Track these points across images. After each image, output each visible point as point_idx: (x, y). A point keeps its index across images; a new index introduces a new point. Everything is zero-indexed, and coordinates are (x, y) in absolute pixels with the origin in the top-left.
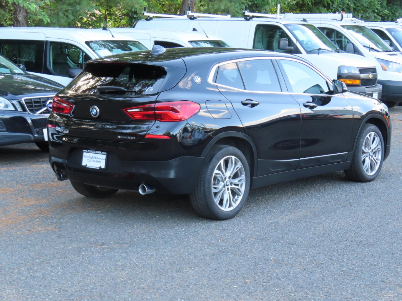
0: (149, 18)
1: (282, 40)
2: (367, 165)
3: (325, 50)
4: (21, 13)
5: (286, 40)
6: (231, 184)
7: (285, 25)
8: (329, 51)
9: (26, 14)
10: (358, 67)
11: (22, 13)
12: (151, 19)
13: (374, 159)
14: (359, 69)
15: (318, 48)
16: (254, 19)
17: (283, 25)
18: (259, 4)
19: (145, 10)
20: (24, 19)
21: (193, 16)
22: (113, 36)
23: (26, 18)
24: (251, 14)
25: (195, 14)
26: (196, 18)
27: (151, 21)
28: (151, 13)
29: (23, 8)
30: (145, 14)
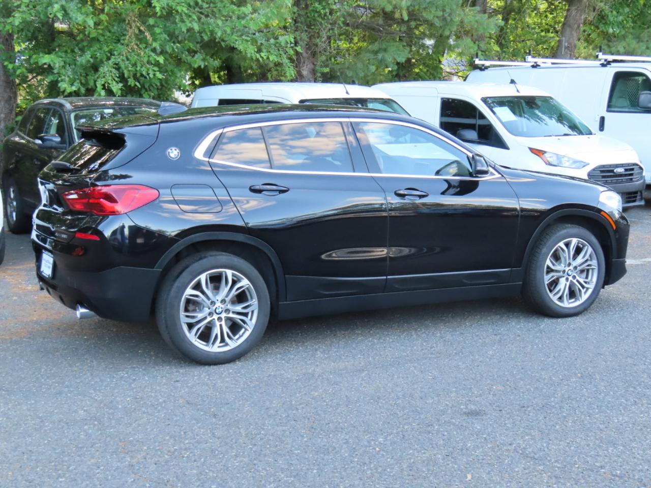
0: (483, 68)
1: (643, 94)
2: (560, 290)
5: (649, 94)
6: (227, 311)
9: (313, 66)
11: (307, 65)
12: (487, 68)
13: (578, 281)
16: (613, 64)
19: (477, 57)
20: (310, 72)
21: (536, 63)
22: (347, 93)
23: (314, 72)
24: (610, 58)
25: (540, 61)
26: (539, 66)
27: (486, 72)
28: (485, 60)
29: (308, 58)
30: (477, 62)
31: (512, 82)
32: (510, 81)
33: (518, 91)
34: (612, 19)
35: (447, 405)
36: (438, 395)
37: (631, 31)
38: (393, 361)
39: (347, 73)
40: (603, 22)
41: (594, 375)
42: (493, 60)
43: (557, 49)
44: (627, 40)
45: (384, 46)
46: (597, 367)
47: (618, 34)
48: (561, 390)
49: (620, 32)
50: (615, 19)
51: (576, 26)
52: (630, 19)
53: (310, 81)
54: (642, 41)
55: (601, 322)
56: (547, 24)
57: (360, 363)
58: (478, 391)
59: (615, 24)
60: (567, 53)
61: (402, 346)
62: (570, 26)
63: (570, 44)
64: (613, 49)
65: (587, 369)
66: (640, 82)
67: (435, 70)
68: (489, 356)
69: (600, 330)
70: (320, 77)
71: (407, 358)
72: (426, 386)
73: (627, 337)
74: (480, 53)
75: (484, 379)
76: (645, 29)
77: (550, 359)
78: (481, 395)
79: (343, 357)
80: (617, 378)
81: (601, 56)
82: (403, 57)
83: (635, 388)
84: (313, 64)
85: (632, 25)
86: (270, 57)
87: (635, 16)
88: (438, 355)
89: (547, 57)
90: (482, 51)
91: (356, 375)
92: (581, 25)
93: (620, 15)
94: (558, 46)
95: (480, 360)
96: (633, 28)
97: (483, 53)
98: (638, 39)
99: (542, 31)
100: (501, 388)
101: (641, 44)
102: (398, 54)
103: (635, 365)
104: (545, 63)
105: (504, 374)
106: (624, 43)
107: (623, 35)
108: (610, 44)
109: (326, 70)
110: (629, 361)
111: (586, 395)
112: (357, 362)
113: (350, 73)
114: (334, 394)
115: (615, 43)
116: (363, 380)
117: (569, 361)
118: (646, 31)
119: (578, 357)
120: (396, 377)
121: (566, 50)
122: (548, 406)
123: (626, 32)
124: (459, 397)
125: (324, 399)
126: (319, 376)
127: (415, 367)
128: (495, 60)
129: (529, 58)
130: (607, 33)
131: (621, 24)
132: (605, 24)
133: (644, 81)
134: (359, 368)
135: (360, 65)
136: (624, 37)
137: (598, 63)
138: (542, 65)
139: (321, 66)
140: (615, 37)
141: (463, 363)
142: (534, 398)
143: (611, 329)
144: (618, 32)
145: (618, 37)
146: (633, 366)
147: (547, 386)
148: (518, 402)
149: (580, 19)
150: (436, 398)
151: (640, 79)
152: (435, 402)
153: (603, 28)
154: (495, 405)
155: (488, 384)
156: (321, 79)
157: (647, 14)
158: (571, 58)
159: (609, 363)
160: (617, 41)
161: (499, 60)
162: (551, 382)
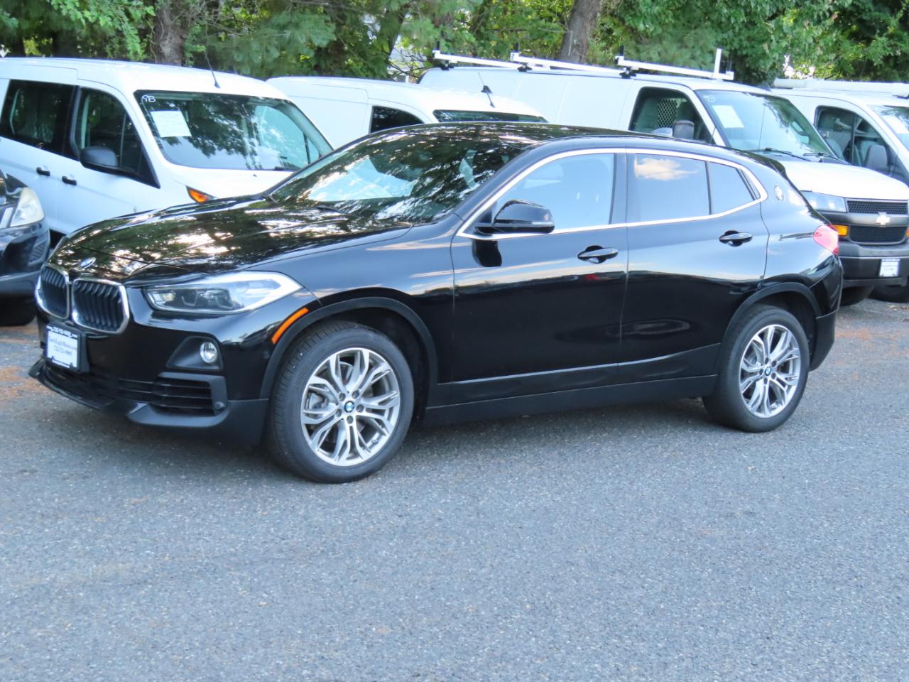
0: (447, 65)
1: (680, 124)
3: (783, 153)
4: (168, 37)
5: (690, 125)
7: (698, 93)
8: (793, 156)
9: (179, 41)
10: (844, 198)
11: (171, 38)
12: (452, 66)
14: (848, 202)
15: (764, 148)
16: (639, 76)
17: (694, 91)
18: (751, 56)
19: (438, 48)
20: (176, 50)
21: (525, 64)
22: (216, 85)
23: (181, 50)
24: (636, 65)
25: (531, 62)
26: (530, 69)
27: (451, 72)
28: (452, 54)
29: (174, 27)
30: (438, 55)
31: (486, 90)
32: (482, 89)
33: (492, 105)
34: (644, 9)
35: (278, 667)
36: (267, 644)
37: (671, 29)
38: (207, 564)
39: (235, 57)
40: (632, 13)
41: (555, 607)
42: (464, 55)
43: (562, 48)
44: (665, 43)
45: (295, 19)
46: (561, 590)
47: (652, 33)
48: (492, 639)
49: (655, 29)
50: (649, 10)
51: (591, 15)
52: (670, 12)
53: (175, 64)
54: (686, 47)
55: (582, 498)
56: (551, 10)
57: (145, 567)
58: (342, 637)
59: (649, 18)
60: (575, 54)
61: (232, 532)
62: (582, 14)
63: (581, 41)
64: (643, 55)
65: (544, 594)
66: (677, 107)
67: (375, 64)
68: (379, 560)
69: (577, 513)
70: (191, 59)
71: (233, 559)
72: (251, 621)
73: (619, 530)
74: (443, 43)
75: (360, 609)
76: (690, 28)
77: (483, 571)
78: (345, 647)
79: (118, 553)
80: (593, 615)
81: (622, 61)
82: (324, 39)
83: (620, 638)
84: (181, 38)
85: (673, 21)
86: (100, 18)
87: (678, 9)
88: (291, 554)
89: (544, 58)
90: (447, 40)
91: (128, 594)
92: (599, 15)
93: (657, 5)
94: (563, 43)
95: (361, 568)
96: (674, 26)
97: (450, 44)
98: (682, 43)
99: (541, 18)
100: (386, 631)
101: (684, 50)
102: (315, 34)
103: (626, 588)
104: (541, 66)
105: (397, 600)
106: (659, 48)
107: (658, 35)
108: (639, 46)
109: (202, 49)
110: (618, 579)
111: (535, 651)
112: (140, 564)
113: (238, 57)
114: (73, 634)
115: (647, 46)
116: (139, 604)
117: (517, 575)
118: (693, 32)
119: (532, 567)
120: (201, 599)
121: (574, 50)
122: (463, 675)
123: (663, 31)
124: (304, 650)
125: (49, 647)
126: (58, 594)
127: (242, 579)
128: (468, 56)
129: (516, 56)
130: (637, 29)
131: (656, 19)
132: (634, 16)
133: (683, 104)
134: (140, 577)
135: (255, 46)
136: (660, 39)
137: (617, 72)
138: (535, 69)
139: (194, 42)
140: (647, 37)
141: (330, 574)
142: (441, 655)
143: (596, 513)
144: (651, 30)
145: (652, 37)
146: (623, 591)
147: (469, 629)
148: (409, 664)
149: (598, 5)
150: (261, 651)
151: (679, 101)
152: (258, 660)
153: (631, 22)
154: (366, 671)
155: (365, 622)
156: (192, 63)
157: (694, 8)
158: (580, 62)
159: (582, 582)
160: (650, 43)
161: (475, 56)
162: (477, 620)
